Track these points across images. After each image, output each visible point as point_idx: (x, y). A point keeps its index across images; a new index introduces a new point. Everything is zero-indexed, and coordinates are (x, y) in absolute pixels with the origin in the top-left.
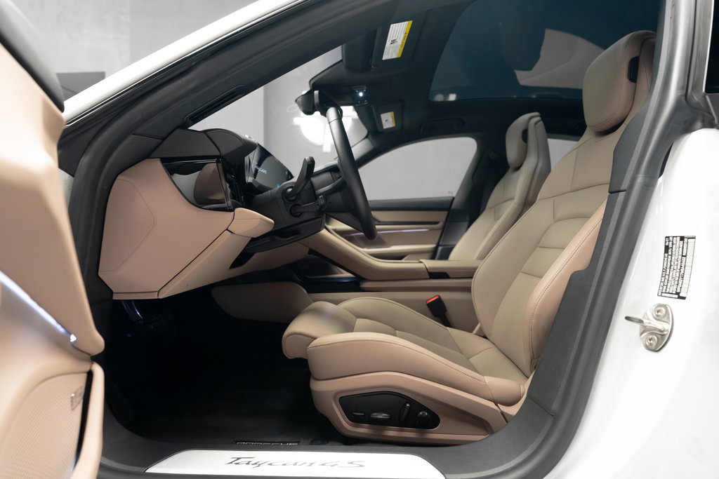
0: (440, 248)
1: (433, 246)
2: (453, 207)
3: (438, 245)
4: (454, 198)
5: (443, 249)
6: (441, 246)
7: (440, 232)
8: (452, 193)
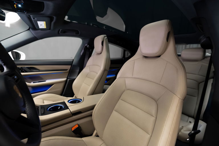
0: (68, 80)
1: (65, 79)
2: (73, 64)
3: (67, 78)
4: (73, 60)
5: (69, 80)
6: (69, 79)
7: (68, 73)
8: (72, 58)
